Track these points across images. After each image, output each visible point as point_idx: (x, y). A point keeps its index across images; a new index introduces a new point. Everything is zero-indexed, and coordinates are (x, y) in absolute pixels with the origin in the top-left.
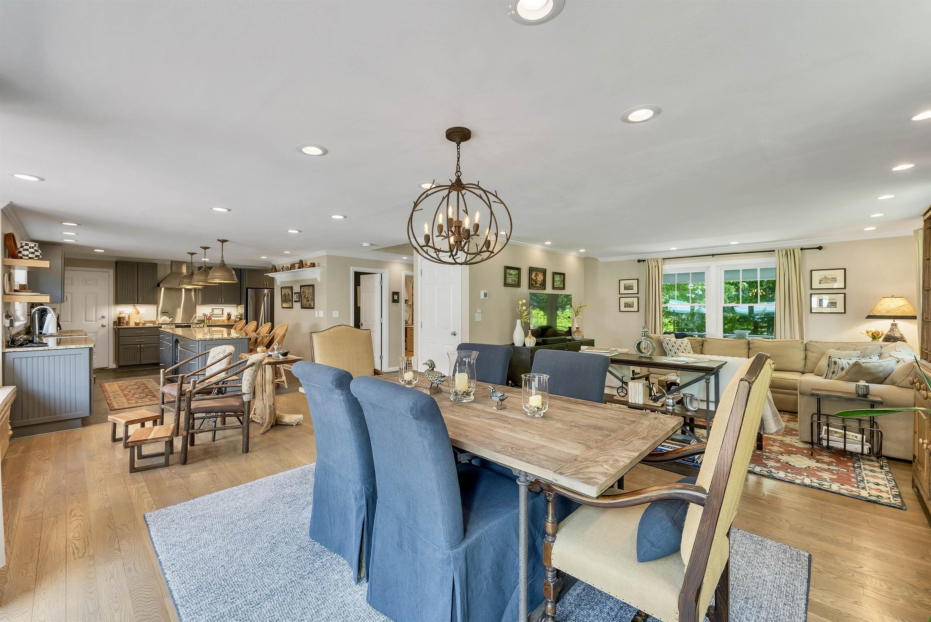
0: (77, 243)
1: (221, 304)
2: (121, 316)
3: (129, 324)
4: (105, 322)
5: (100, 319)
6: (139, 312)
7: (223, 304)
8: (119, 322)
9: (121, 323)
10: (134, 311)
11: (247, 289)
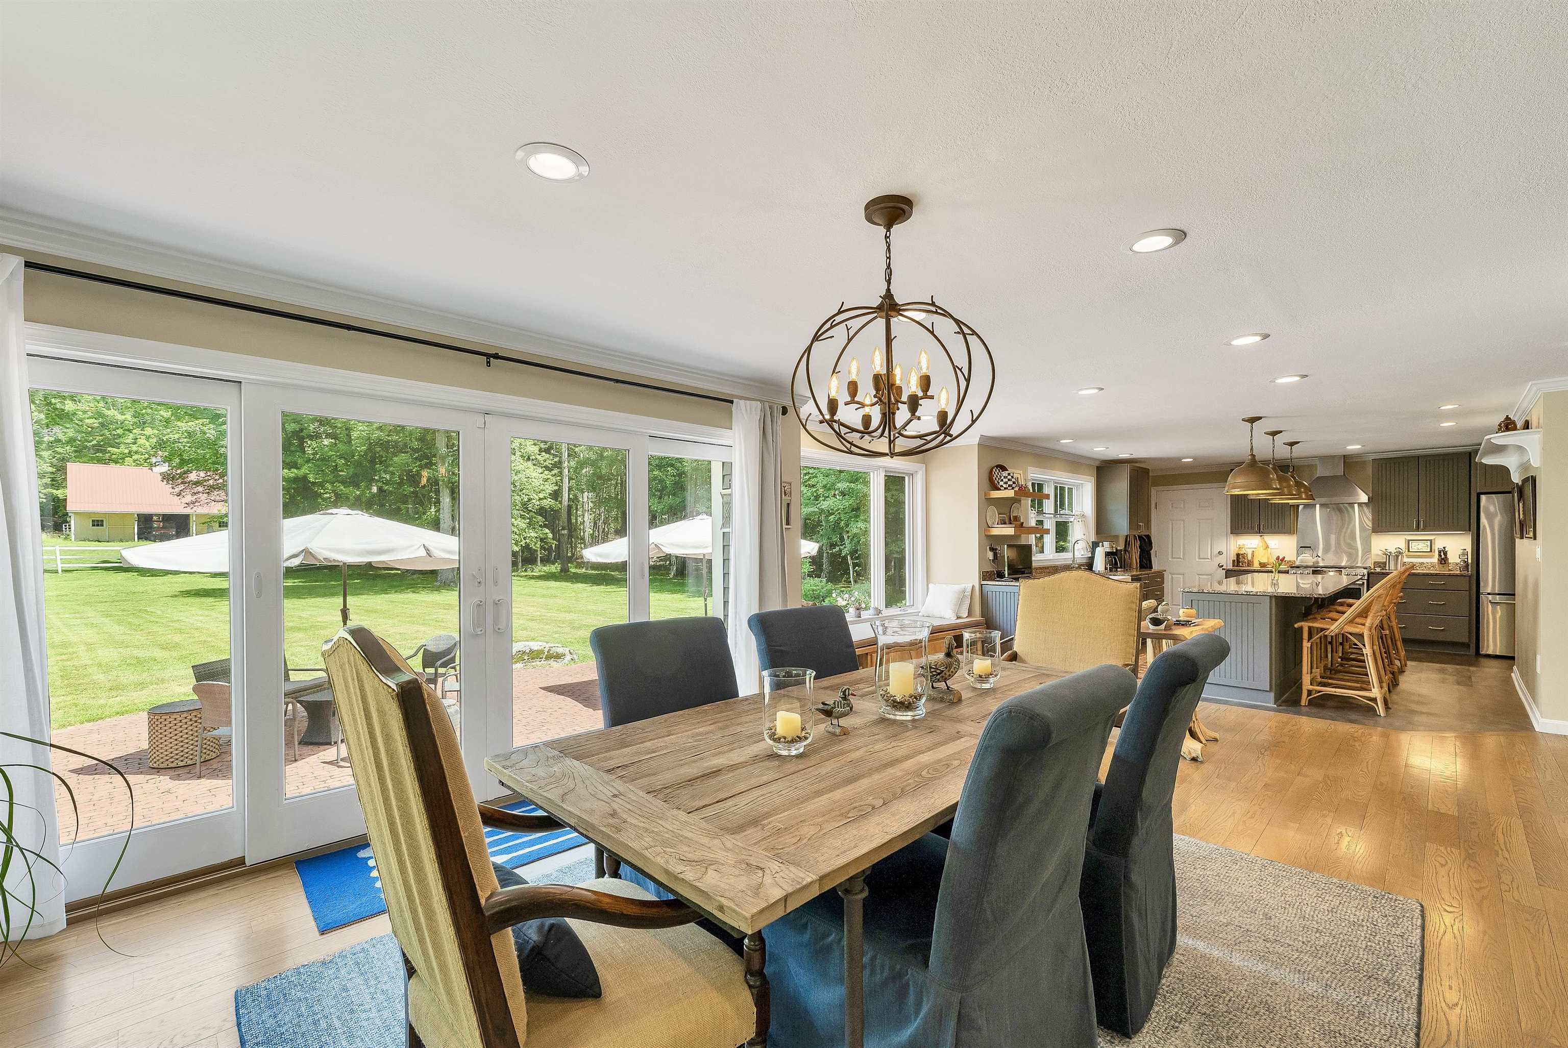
0: (1132, 457)
1: (1418, 529)
2: (1241, 552)
3: (1253, 565)
4: (1222, 560)
5: (1216, 556)
6: (1267, 547)
7: (1423, 530)
8: (1238, 562)
9: (1240, 562)
10: (1261, 544)
11: (1479, 495)
